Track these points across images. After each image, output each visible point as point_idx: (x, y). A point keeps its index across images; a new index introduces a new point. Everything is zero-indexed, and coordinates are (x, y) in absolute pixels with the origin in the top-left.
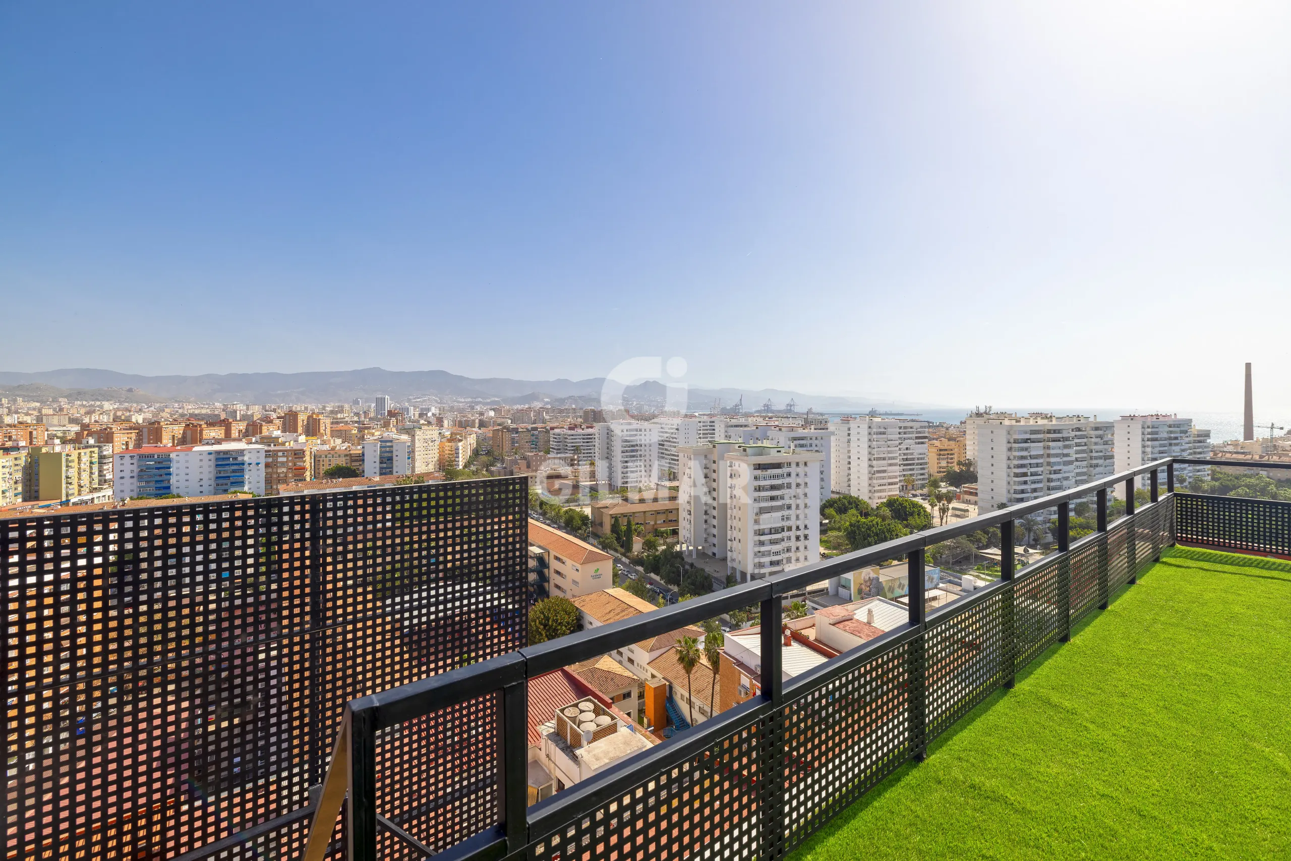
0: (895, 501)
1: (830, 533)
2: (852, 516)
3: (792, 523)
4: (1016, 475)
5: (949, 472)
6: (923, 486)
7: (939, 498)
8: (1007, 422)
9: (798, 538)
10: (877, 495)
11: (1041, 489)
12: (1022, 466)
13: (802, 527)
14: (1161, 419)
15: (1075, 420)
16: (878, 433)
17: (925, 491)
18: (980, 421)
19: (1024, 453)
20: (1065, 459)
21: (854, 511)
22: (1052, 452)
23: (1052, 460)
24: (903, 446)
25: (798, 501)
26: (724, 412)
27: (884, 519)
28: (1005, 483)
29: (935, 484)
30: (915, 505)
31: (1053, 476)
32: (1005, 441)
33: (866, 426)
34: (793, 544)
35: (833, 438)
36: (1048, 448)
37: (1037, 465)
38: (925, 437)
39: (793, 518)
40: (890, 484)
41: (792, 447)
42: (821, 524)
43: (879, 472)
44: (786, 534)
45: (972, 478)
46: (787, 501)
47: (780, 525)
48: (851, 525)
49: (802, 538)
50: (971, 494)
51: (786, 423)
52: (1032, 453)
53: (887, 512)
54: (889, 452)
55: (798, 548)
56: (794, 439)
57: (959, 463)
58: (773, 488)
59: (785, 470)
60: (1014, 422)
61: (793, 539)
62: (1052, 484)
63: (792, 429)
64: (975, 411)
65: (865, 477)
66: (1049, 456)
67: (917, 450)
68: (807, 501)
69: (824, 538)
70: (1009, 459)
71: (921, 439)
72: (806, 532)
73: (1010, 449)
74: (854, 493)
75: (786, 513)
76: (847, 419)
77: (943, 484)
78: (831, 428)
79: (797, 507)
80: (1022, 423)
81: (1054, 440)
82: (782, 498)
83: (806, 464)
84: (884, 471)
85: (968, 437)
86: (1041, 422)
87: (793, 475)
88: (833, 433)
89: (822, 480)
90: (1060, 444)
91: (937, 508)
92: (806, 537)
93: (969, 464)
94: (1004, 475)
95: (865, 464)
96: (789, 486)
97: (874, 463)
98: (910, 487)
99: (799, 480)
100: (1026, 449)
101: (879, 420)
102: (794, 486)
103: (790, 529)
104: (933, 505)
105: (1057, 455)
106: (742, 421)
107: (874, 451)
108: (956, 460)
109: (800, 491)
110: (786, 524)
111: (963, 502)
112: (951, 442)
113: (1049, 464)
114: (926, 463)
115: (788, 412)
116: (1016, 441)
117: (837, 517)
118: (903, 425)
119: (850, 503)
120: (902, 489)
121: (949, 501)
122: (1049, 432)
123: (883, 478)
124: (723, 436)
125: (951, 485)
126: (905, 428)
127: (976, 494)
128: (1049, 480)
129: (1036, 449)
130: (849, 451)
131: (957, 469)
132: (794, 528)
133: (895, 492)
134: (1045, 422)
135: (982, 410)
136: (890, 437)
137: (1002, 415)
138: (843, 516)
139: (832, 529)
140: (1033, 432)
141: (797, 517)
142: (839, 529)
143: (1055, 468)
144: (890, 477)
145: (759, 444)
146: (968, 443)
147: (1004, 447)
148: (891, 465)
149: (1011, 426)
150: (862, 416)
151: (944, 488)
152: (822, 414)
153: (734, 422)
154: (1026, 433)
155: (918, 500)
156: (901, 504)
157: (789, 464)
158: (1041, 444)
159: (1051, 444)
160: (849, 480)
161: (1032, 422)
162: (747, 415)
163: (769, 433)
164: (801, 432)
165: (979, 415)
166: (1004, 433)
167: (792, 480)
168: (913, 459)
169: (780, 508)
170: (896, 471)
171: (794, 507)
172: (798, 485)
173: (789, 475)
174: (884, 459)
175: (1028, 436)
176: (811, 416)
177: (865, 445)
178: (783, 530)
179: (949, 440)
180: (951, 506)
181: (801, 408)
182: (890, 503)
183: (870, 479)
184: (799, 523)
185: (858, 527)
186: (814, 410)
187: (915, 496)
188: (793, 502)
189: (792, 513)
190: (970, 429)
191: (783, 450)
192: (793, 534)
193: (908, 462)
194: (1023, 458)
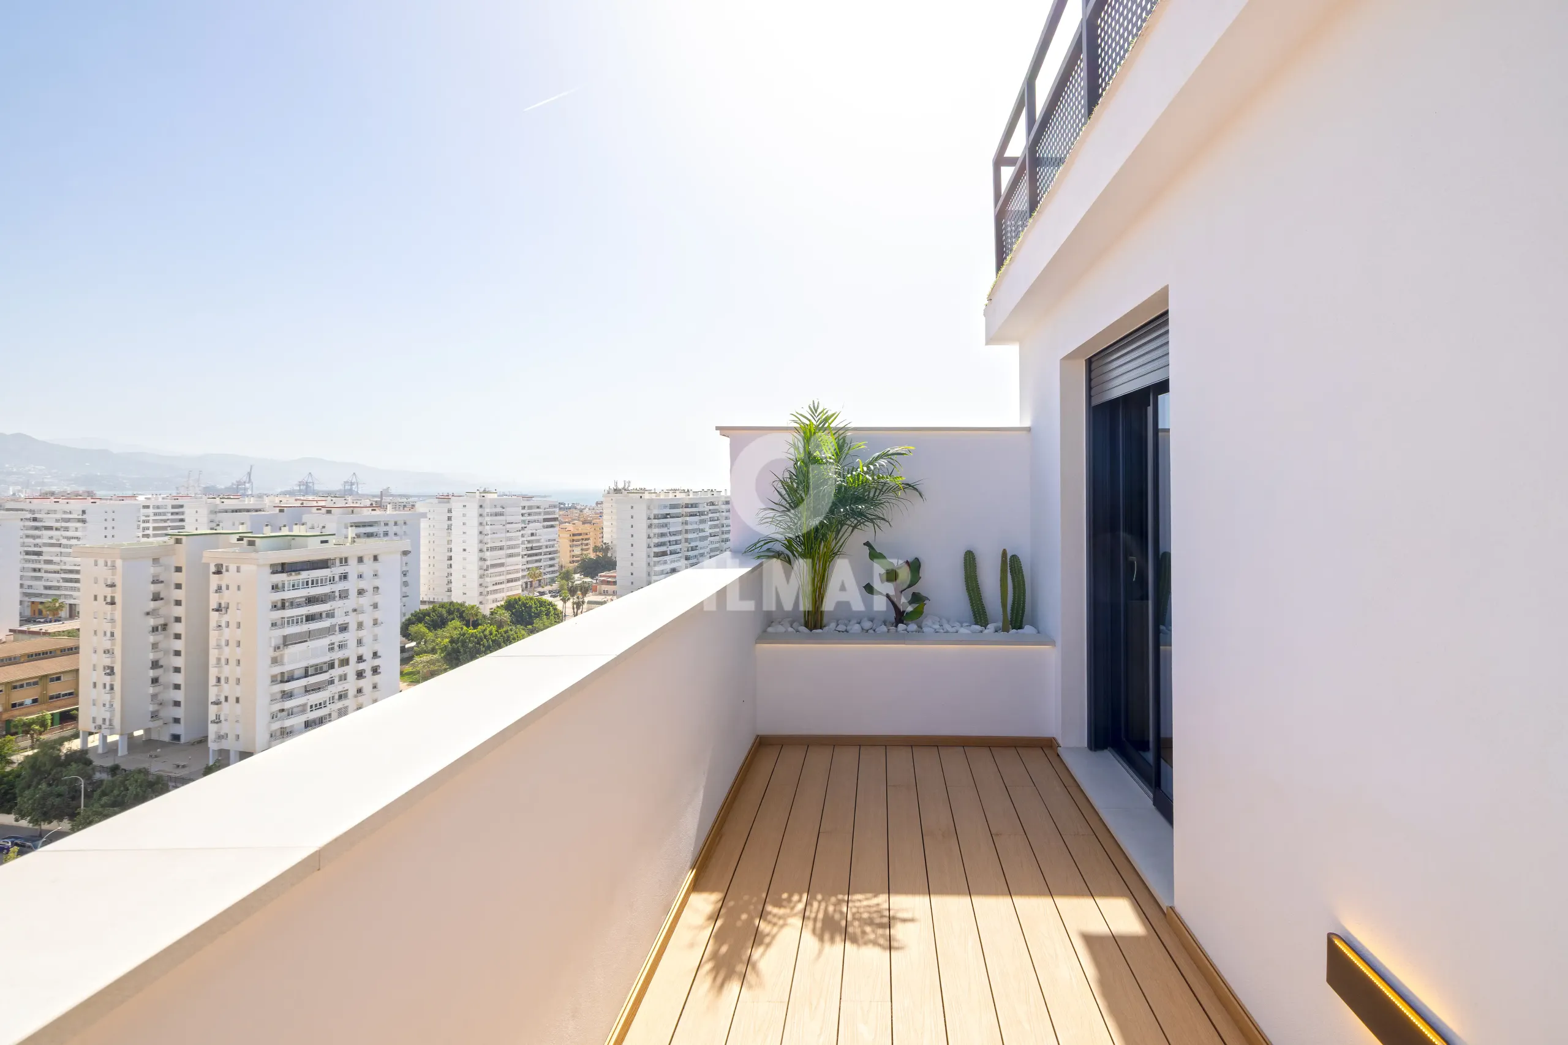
0: (516, 601)
1: (417, 659)
2: (455, 628)
3: (351, 653)
4: (657, 555)
5: (583, 560)
6: (553, 581)
7: (573, 591)
8: (646, 496)
9: (360, 675)
10: (491, 597)
12: (662, 544)
13: (368, 656)
15: (710, 495)
16: (492, 515)
17: (555, 586)
18: (618, 499)
19: (664, 530)
20: (701, 534)
21: (457, 623)
22: (689, 527)
23: (690, 536)
24: (528, 532)
25: (361, 618)
27: (500, 625)
28: (645, 565)
29: (567, 576)
30: (542, 603)
31: (691, 553)
32: (645, 518)
33: (476, 506)
34: (351, 685)
35: (423, 523)
36: (686, 523)
37: (677, 542)
38: (555, 520)
39: (352, 644)
40: (509, 581)
41: (351, 536)
42: (403, 650)
43: (493, 566)
44: (336, 672)
45: (611, 565)
46: (339, 620)
47: (327, 658)
48: (452, 641)
49: (368, 673)
50: (608, 583)
51: (339, 500)
52: (672, 530)
53: (506, 616)
54: (508, 539)
55: (359, 691)
56: (356, 525)
57: (596, 549)
58: (311, 601)
59: (337, 570)
60: (654, 496)
61: (352, 676)
63: (353, 510)
64: (612, 487)
65: (474, 576)
66: (687, 531)
67: (545, 535)
68: (378, 614)
69: (408, 668)
70: (649, 537)
71: (550, 521)
72: (376, 662)
73: (650, 526)
74: (457, 598)
75: (337, 638)
77: (577, 576)
79: (360, 626)
80: (662, 498)
81: (691, 515)
82: (330, 615)
83: (376, 558)
84: (502, 565)
85: (605, 518)
86: (679, 495)
87: (353, 576)
88: (424, 515)
89: (405, 584)
90: (696, 519)
91: (569, 604)
92: (375, 671)
93: (606, 549)
94: (644, 555)
95: (473, 556)
96: (344, 595)
97: (488, 554)
98: (535, 583)
99: (362, 584)
100: (666, 525)
102: (353, 593)
103: (345, 662)
104: (564, 600)
105: (694, 531)
106: (249, 501)
107: (487, 539)
108: (591, 546)
109: (365, 601)
110: (338, 655)
111: (600, 594)
112: (587, 525)
113: (687, 540)
114: (556, 552)
115: (347, 494)
116: (656, 517)
117: (430, 635)
118: (526, 504)
119: (450, 612)
120: (527, 586)
121: (585, 593)
122: (687, 506)
123: (500, 574)
125: (586, 576)
126: (531, 507)
127: (615, 583)
129: (675, 525)
130: (449, 542)
131: (592, 556)
132: (353, 660)
133: (516, 590)
134: (683, 495)
135: (621, 485)
136: (510, 519)
138: (439, 632)
139: (418, 654)
140: (673, 506)
141: (360, 642)
142: (433, 651)
143: (693, 544)
144: (509, 572)
145: (285, 531)
146: (605, 523)
147: (644, 524)
148: (511, 556)
149: (651, 500)
150: (470, 492)
151: (578, 580)
153: (230, 504)
154: (665, 507)
155: (547, 598)
156: (524, 605)
157: (344, 561)
158: (680, 520)
159: (688, 519)
160: (450, 582)
161: (671, 496)
162: (262, 495)
163: (305, 518)
164: (367, 515)
165: (617, 492)
166: (644, 507)
167: (352, 585)
168: (540, 548)
169: (329, 631)
170: (518, 564)
171: (353, 626)
172: (361, 592)
173: (344, 577)
174: (501, 548)
175: (668, 511)
176: (387, 498)
177: (473, 531)
178: (332, 666)
179: (584, 522)
180: (586, 599)
182: (510, 605)
183: (481, 577)
184: (361, 651)
185: (464, 642)
187: (542, 594)
188: (352, 620)
189: (350, 637)
190: (606, 508)
191: (332, 540)
192: (350, 670)
193: (533, 552)
194: (662, 535)
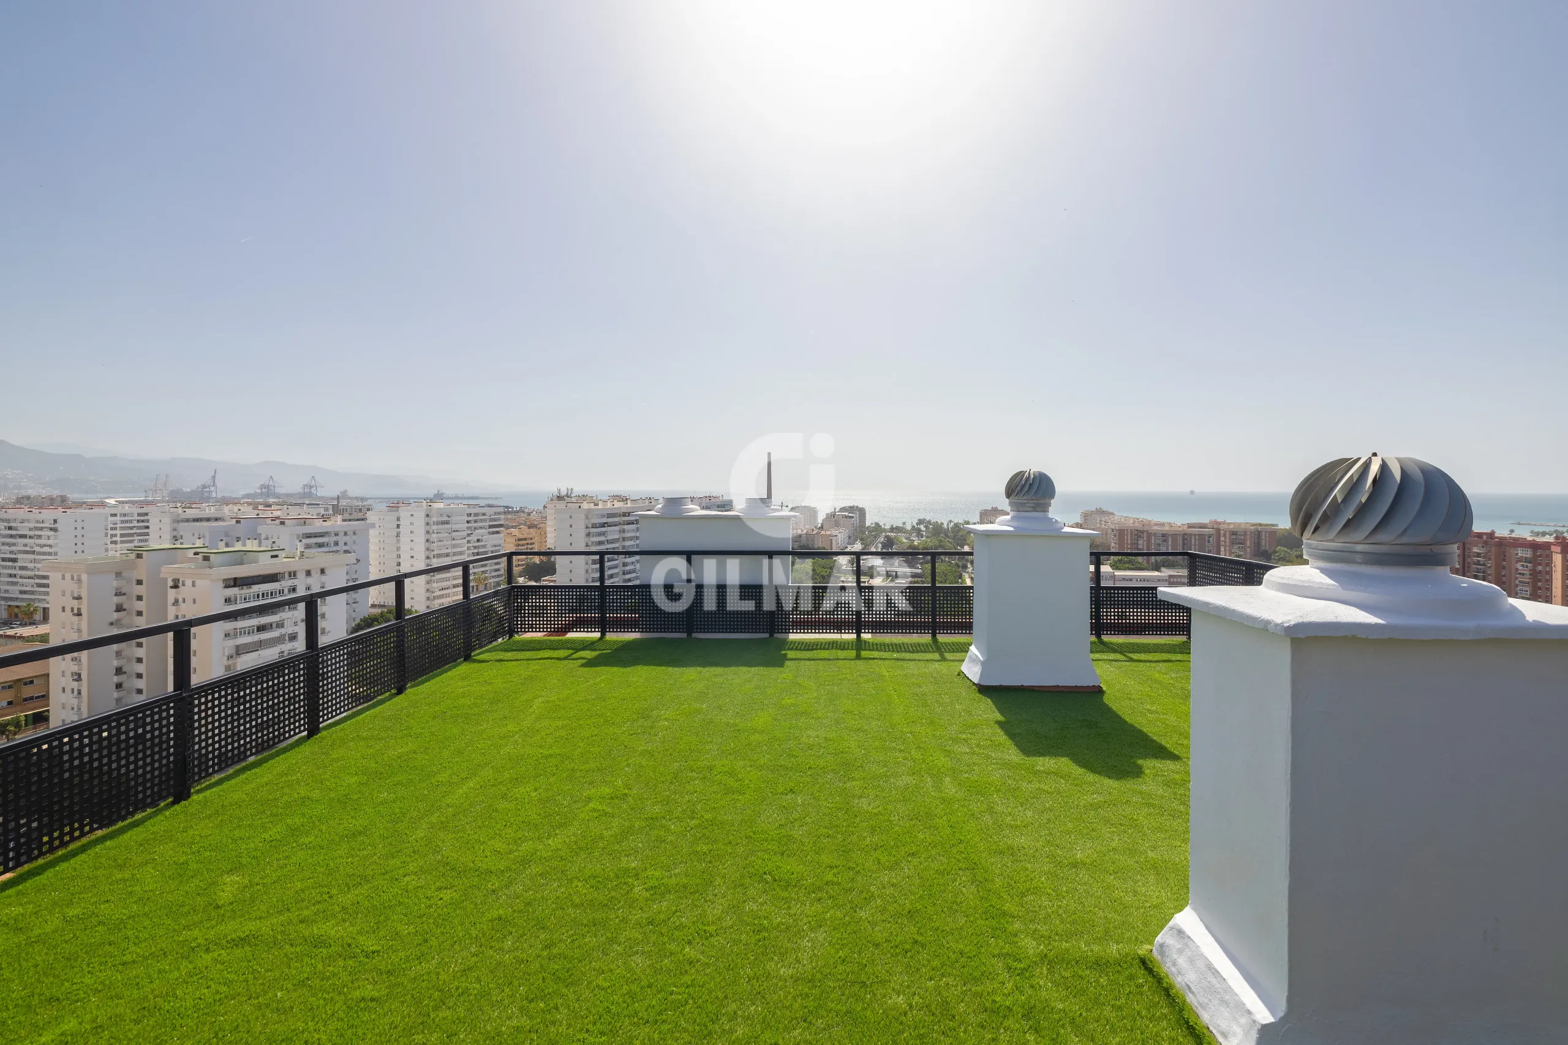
5: (529, 565)
6: (497, 585)
8: (585, 506)
11: (617, 574)
14: (713, 500)
15: (647, 501)
16: (438, 523)
18: (561, 505)
19: (602, 538)
22: (627, 535)
23: (627, 543)
24: (474, 538)
26: (178, 498)
28: (583, 572)
32: (583, 527)
33: (423, 515)
35: (372, 532)
36: (624, 531)
38: (501, 526)
40: (455, 586)
41: (300, 547)
45: (551, 571)
51: (294, 512)
52: (609, 538)
54: (454, 546)
56: (309, 536)
59: (287, 584)
60: (592, 505)
62: (627, 568)
63: (304, 522)
64: (556, 493)
66: (624, 539)
67: (491, 541)
70: (587, 545)
71: (495, 528)
73: (588, 535)
76: (395, 505)
77: (521, 579)
78: (371, 517)
80: (600, 506)
81: (628, 524)
82: (280, 625)
85: (549, 523)
86: (618, 505)
88: (373, 526)
90: (633, 527)
95: (421, 562)
97: (434, 561)
98: (481, 589)
100: (603, 534)
101: (441, 505)
105: (631, 539)
106: (210, 511)
107: (432, 547)
108: (536, 551)
112: (532, 530)
113: (624, 547)
115: (307, 497)
116: (594, 526)
118: (469, 511)
122: (624, 515)
123: (446, 580)
124: (167, 535)
126: (476, 515)
128: (625, 565)
129: (612, 533)
130: (398, 549)
131: (537, 560)
134: (621, 504)
135: (564, 493)
136: (455, 527)
137: (584, 497)
140: (610, 516)
145: (238, 546)
146: (548, 529)
147: (583, 532)
149: (589, 510)
150: (418, 500)
152: (363, 499)
153: (191, 513)
154: (603, 516)
157: (293, 574)
158: (617, 528)
159: (626, 527)
161: (609, 505)
162: (226, 501)
163: (262, 530)
164: (319, 526)
165: (560, 498)
166: (583, 517)
168: (485, 553)
173: (293, 589)
174: (447, 555)
175: (605, 520)
176: (343, 503)
177: (420, 539)
179: (529, 527)
181: (328, 490)
186: (351, 494)
190: (550, 514)
191: (282, 554)
193: (478, 557)
194: (600, 543)
